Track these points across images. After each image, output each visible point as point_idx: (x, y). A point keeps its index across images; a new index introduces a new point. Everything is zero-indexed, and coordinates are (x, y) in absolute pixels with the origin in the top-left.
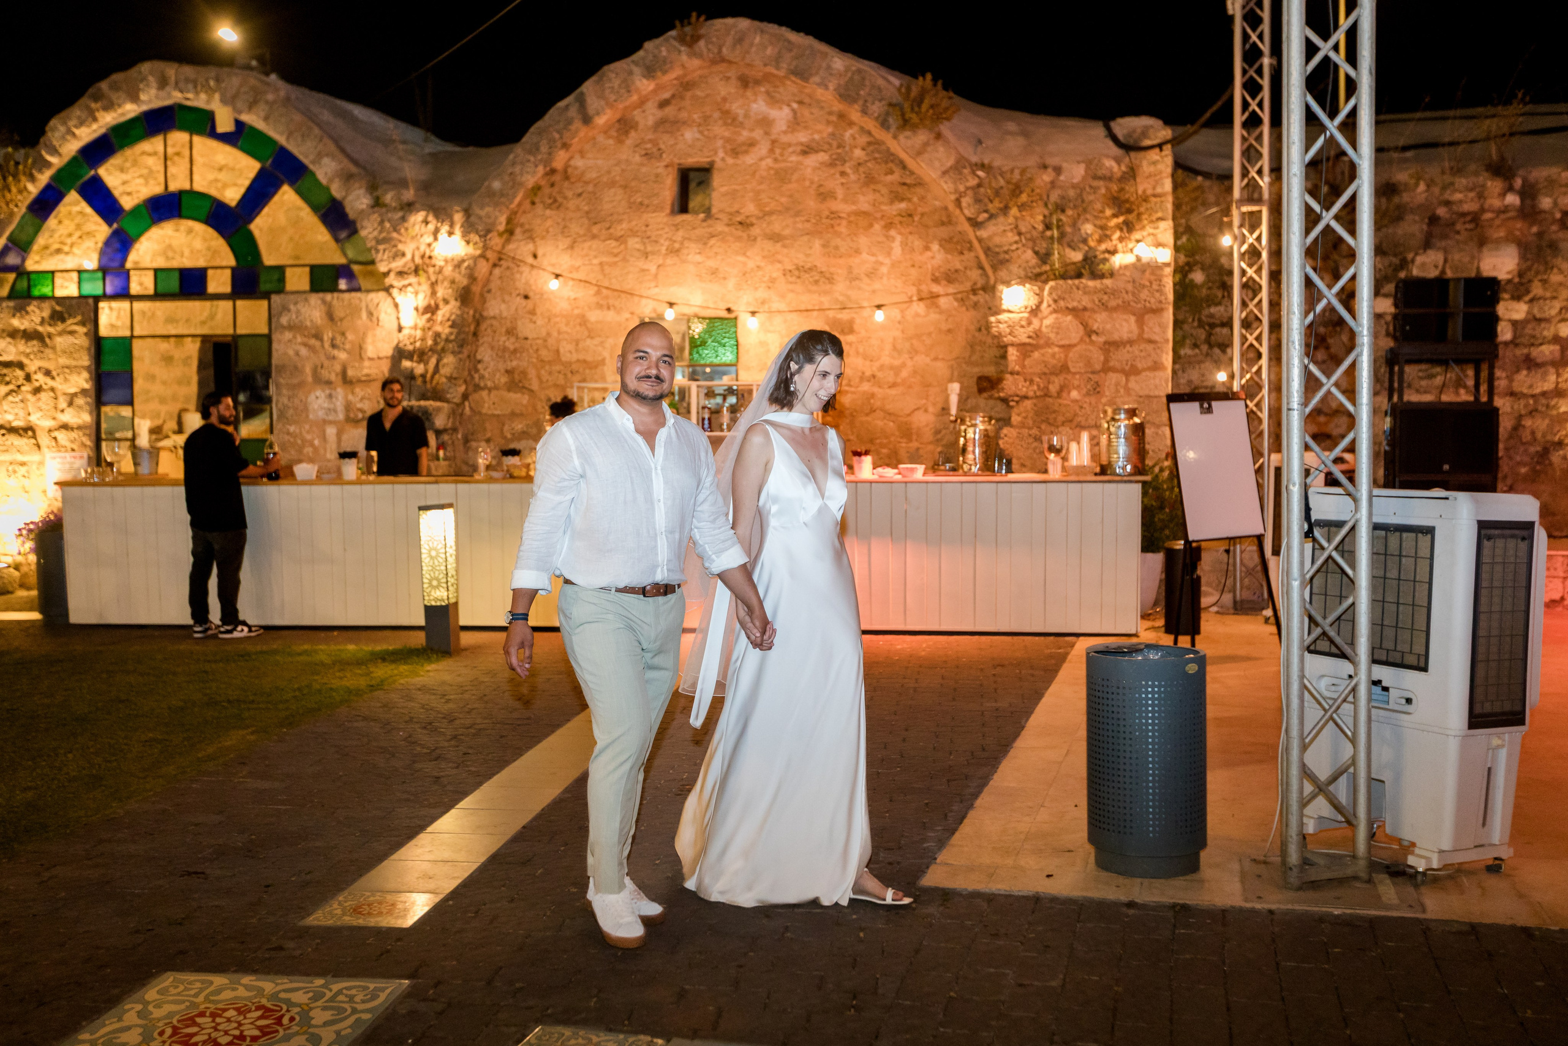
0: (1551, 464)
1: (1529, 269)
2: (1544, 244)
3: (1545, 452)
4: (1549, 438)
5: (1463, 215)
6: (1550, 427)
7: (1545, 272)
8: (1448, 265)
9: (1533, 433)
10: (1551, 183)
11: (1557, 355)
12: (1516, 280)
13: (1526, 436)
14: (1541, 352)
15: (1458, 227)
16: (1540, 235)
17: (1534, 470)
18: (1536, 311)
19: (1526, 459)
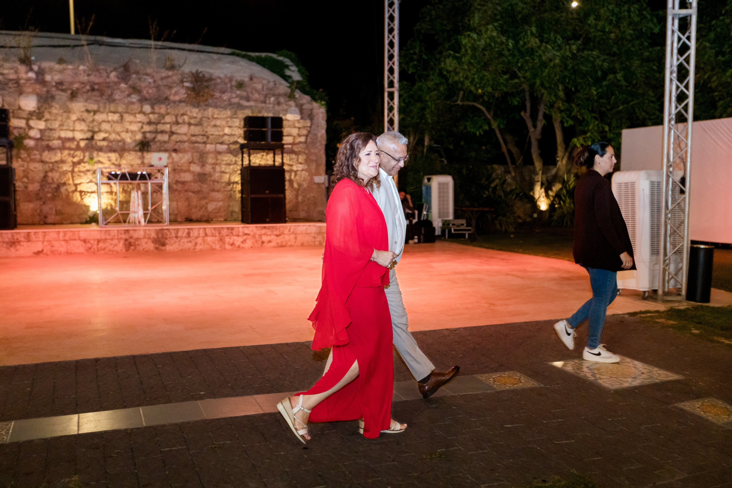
0: (61, 193)
1: (42, 106)
2: (49, 96)
3: (58, 187)
4: (60, 181)
5: (11, 80)
6: (60, 177)
7: (49, 108)
8: (5, 102)
9: (53, 179)
10: (51, 70)
11: (61, 145)
12: (37, 111)
13: (50, 180)
14: (54, 144)
15: (10, 85)
16: (48, 92)
17: (53, 195)
18: (49, 125)
19: (50, 190)
